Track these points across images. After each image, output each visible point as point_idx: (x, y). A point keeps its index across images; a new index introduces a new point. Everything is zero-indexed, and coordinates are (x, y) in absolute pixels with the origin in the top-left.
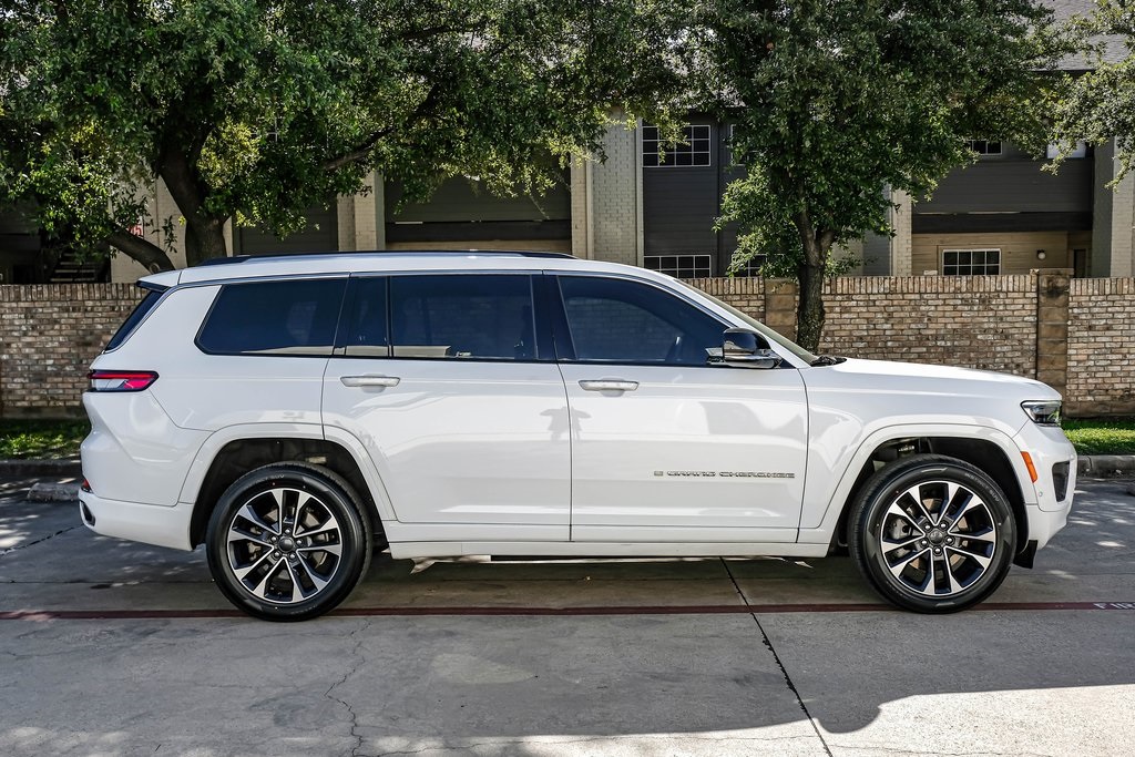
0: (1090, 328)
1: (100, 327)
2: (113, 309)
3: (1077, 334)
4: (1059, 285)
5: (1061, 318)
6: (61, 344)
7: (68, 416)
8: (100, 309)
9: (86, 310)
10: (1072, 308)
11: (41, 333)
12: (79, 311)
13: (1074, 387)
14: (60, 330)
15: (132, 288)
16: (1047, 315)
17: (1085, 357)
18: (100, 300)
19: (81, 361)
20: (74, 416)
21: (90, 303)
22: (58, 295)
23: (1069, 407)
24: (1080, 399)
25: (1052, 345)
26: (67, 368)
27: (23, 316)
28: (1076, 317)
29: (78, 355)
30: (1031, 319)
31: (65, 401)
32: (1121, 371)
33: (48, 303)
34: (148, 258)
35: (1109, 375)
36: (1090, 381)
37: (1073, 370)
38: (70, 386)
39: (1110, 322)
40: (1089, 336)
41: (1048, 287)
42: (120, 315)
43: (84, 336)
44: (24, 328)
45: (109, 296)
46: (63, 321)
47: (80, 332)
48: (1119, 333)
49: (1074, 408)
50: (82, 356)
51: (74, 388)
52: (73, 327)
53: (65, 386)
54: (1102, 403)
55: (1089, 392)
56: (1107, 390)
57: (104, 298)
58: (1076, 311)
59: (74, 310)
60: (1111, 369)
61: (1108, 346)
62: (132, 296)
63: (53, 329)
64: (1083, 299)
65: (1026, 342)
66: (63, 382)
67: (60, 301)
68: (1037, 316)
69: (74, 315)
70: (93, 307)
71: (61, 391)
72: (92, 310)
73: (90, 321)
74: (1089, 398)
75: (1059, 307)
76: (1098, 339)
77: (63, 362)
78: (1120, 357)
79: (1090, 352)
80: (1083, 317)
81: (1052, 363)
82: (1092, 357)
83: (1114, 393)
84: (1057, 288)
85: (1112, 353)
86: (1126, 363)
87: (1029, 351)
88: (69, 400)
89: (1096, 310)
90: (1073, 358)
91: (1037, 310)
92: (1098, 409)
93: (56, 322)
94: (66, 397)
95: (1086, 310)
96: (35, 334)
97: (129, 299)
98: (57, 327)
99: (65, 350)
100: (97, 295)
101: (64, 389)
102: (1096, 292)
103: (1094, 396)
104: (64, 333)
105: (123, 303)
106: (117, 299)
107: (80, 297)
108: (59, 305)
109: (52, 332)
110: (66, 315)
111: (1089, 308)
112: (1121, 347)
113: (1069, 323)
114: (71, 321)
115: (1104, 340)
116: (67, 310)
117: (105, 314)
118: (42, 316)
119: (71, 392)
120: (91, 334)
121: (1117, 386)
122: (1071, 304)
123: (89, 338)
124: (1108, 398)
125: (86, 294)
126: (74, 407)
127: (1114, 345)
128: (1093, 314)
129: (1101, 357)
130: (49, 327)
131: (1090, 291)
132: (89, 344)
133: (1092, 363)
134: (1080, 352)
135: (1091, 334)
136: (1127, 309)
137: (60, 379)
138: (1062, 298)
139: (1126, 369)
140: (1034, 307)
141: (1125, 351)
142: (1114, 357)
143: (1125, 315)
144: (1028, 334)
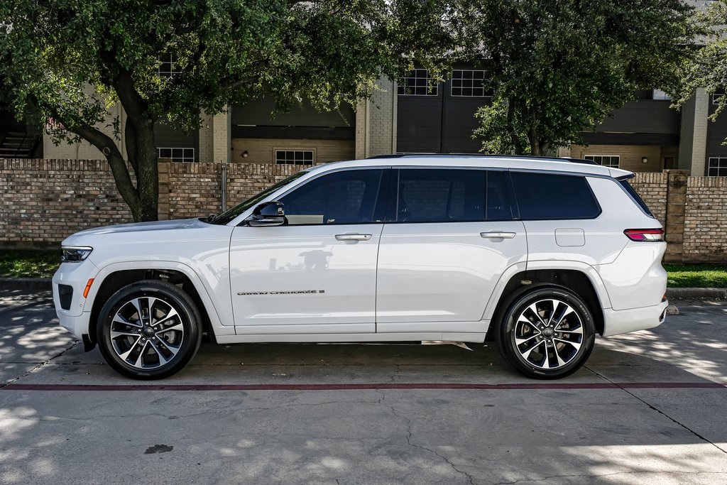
0: (699, 208)
1: (59, 188)
2: (68, 176)
3: (691, 211)
4: (681, 180)
5: (681, 201)
6: (32, 199)
7: (34, 248)
8: (59, 177)
9: (49, 177)
10: (688, 195)
11: (18, 192)
12: (45, 177)
13: (687, 244)
14: (31, 190)
15: (82, 163)
16: (673, 199)
17: (695, 226)
18: (59, 170)
19: (45, 212)
20: (39, 248)
21: (53, 172)
22: (30, 166)
23: (684, 257)
24: (691, 252)
25: (676, 217)
26: (35, 216)
27: (5, 180)
28: (691, 201)
29: (43, 207)
30: (663, 201)
31: (33, 238)
32: (716, 235)
33: (23, 172)
34: (102, 144)
35: (709, 237)
36: (697, 241)
37: (687, 233)
38: (37, 228)
39: (710, 204)
40: (697, 213)
41: (674, 181)
42: (73, 181)
43: (47, 195)
44: (6, 188)
45: (65, 168)
46: (33, 184)
47: (45, 192)
48: (716, 211)
49: (687, 257)
50: (46, 208)
51: (39, 229)
52: (40, 188)
53: (33, 228)
54: (704, 255)
55: (697, 248)
56: (707, 247)
57: (62, 169)
58: (690, 197)
59: (41, 177)
60: (710, 233)
61: (709, 219)
62: (82, 169)
63: (26, 189)
64: (695, 189)
65: (659, 215)
66: (32, 225)
67: (31, 170)
68: (667, 199)
69: (41, 180)
70: (54, 175)
71: (30, 231)
72: (53, 177)
73: (52, 184)
74: (696, 251)
75: (680, 194)
76: (703, 215)
77: (32, 211)
78: (716, 226)
79: (698, 222)
80: (695, 201)
81: (675, 229)
82: (699, 226)
83: (711, 248)
84: (680, 182)
85: (711, 224)
86: (719, 230)
88: (36, 237)
89: (702, 196)
90: (688, 226)
91: (667, 195)
92: (701, 259)
93: (28, 184)
94: (34, 235)
95: (696, 196)
96: (13, 192)
97: (79, 170)
98: (29, 188)
99: (34, 203)
100: (57, 167)
101: (32, 230)
102: (703, 185)
103: (699, 250)
104: (33, 192)
105: (75, 173)
106: (71, 170)
107: (45, 168)
108: (31, 173)
109: (25, 191)
110: (35, 180)
111: (699, 195)
112: (717, 220)
113: (686, 204)
114: (39, 184)
115: (707, 215)
116: (36, 177)
117: (62, 180)
118: (19, 180)
119: (37, 232)
120: (53, 193)
121: (713, 244)
122: (688, 192)
123: (51, 196)
124: (708, 251)
125: (49, 166)
126: (39, 242)
127: (712, 219)
128: (700, 199)
129: (704, 226)
130: (23, 188)
131: (699, 184)
132: (50, 200)
133: (698, 230)
134: (692, 222)
135: (699, 211)
136: (721, 196)
137: (30, 223)
138: (682, 188)
139: (719, 234)
140: (665, 193)
141: (719, 222)
142: (712, 226)
143: (720, 200)
144: (661, 210)
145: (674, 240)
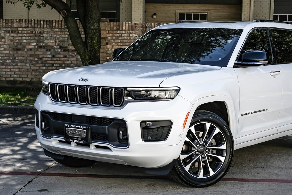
1: (25, 41)
2: (32, 32)
6: (5, 49)
7: (7, 85)
8: (26, 32)
9: (18, 33)
12: (15, 33)
14: (5, 42)
15: (42, 22)
18: (26, 28)
19: (15, 58)
20: (10, 86)
21: (21, 29)
22: (4, 24)
26: (8, 61)
29: (14, 55)
31: (6, 78)
34: (61, 8)
38: (9, 70)
42: (36, 36)
43: (17, 45)
45: (30, 26)
46: (6, 37)
47: (15, 44)
50: (15, 55)
51: (11, 71)
52: (12, 41)
53: (6, 70)
57: (28, 27)
59: (12, 32)
62: (42, 26)
66: (5, 68)
67: (5, 27)
69: (12, 35)
70: (22, 31)
71: (4, 73)
72: (21, 33)
73: (20, 38)
77: (5, 58)
88: (8, 77)
93: (3, 38)
94: (6, 76)
97: (40, 28)
98: (3, 40)
99: (7, 52)
100: (24, 25)
101: (5, 72)
104: (7, 43)
105: (37, 30)
106: (34, 27)
107: (15, 26)
108: (5, 29)
110: (8, 35)
114: (11, 38)
116: (9, 32)
117: (28, 35)
119: (9, 73)
120: (21, 44)
123: (19, 47)
125: (18, 24)
126: (10, 81)
132: (19, 50)
137: (4, 67)
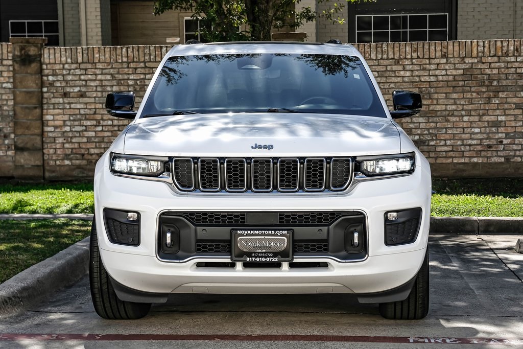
0: (65, 95)
3: (53, 101)
4: (32, 53)
5: (34, 85)
10: (47, 76)
13: (52, 151)
16: (21, 82)
17: (61, 123)
23: (49, 171)
24: (58, 163)
25: (27, 111)
28: (52, 84)
30: (9, 85)
32: (96, 137)
35: (85, 140)
36: (67, 146)
37: (50, 135)
39: (83, 89)
40: (64, 103)
41: (21, 55)
48: (92, 100)
49: (53, 172)
54: (79, 167)
55: (67, 157)
56: (83, 155)
58: (51, 78)
60: (86, 134)
61: (82, 112)
64: (57, 67)
65: (5, 108)
68: (14, 83)
74: (67, 162)
75: (31, 74)
76: (73, 106)
78: (94, 123)
79: (66, 117)
80: (58, 84)
81: (28, 128)
82: (68, 123)
83: (90, 157)
84: (29, 56)
85: (86, 119)
86: (100, 128)
87: (8, 116)
89: (70, 78)
90: (51, 123)
91: (14, 77)
92: (75, 173)
95: (60, 78)
102: (69, 60)
103: (71, 160)
111: (63, 75)
112: (95, 113)
113: (45, 90)
115: (78, 106)
121: (92, 151)
122: (46, 72)
124: (84, 162)
127: (88, 111)
128: (67, 82)
129: (77, 123)
131: (64, 59)
133: (68, 129)
134: (57, 117)
135: (66, 100)
136: (99, 77)
138: (33, 65)
139: (100, 134)
140: (11, 74)
141: (98, 117)
142: (89, 123)
143: (97, 83)
144: (7, 100)
145: (29, 146)
